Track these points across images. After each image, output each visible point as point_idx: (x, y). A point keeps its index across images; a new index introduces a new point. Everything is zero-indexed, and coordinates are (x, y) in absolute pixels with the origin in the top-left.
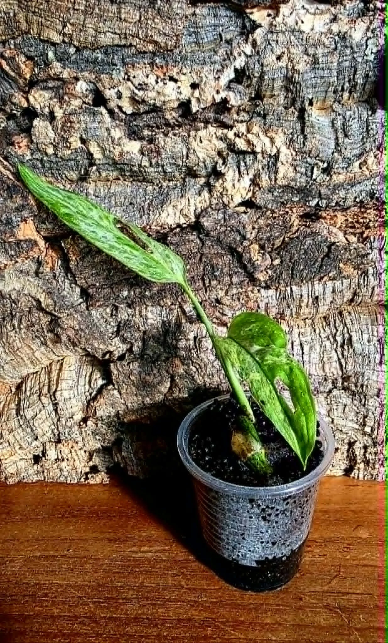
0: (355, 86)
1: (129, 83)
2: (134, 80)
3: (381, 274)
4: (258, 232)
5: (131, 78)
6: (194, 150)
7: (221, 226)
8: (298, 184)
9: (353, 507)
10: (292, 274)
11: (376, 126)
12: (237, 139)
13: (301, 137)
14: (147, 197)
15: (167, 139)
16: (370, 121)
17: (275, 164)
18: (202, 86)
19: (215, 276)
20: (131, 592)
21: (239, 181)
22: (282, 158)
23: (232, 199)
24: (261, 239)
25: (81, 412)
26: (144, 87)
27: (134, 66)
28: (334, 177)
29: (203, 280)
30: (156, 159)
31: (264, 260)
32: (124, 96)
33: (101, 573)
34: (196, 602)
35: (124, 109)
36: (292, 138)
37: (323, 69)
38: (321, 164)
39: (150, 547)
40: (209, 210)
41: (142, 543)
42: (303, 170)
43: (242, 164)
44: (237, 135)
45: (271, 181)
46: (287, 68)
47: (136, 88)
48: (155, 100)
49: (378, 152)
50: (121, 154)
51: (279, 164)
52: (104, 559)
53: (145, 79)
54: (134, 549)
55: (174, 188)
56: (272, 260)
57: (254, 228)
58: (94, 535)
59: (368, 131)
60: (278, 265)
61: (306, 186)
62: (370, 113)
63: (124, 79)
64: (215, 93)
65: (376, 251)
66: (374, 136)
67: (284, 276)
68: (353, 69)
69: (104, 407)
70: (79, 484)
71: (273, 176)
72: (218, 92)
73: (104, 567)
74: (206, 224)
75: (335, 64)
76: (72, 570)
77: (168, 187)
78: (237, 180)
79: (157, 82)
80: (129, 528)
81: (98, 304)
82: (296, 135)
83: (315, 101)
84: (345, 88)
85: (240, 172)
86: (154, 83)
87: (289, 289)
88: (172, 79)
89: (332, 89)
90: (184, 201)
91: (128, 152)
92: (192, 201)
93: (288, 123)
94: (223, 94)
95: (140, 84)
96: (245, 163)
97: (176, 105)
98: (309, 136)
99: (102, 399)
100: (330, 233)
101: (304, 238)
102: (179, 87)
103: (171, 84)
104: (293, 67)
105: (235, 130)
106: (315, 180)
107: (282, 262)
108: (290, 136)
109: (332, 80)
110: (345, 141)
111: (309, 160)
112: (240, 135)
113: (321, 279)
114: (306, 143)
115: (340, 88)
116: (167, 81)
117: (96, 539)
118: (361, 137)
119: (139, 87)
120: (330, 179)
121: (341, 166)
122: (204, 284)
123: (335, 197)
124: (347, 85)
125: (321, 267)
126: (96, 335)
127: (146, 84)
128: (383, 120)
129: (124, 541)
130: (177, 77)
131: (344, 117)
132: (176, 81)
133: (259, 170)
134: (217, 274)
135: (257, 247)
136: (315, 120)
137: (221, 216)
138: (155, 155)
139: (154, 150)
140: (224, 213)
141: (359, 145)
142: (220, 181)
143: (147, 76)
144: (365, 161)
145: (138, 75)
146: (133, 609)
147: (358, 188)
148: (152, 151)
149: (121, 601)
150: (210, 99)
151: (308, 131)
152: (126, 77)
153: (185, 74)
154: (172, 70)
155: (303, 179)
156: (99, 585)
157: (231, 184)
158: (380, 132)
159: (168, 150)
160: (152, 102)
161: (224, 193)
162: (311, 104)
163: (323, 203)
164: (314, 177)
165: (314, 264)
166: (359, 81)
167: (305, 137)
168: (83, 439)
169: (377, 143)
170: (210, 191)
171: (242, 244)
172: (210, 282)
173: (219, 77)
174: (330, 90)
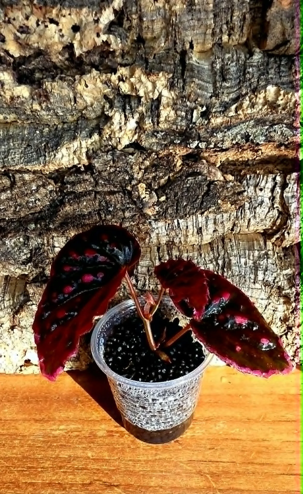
0: (232, 29)
1: (10, 26)
2: (14, 22)
3: (255, 208)
4: (145, 172)
5: (12, 21)
6: (81, 94)
7: (111, 167)
8: (179, 127)
9: (230, 392)
10: (177, 209)
11: (253, 70)
12: (121, 83)
13: (181, 81)
14: (44, 139)
15: (55, 84)
16: (247, 64)
17: (158, 108)
18: (82, 29)
19: (110, 211)
20: (49, 463)
21: (125, 124)
22: (164, 101)
23: (120, 142)
24: (148, 179)
25: (9, 321)
26: (25, 29)
27: (12, 7)
28: (212, 120)
29: (99, 214)
30: (45, 104)
31: (151, 198)
32: (7, 39)
33: (26, 448)
34: (98, 470)
35: (11, 52)
36: (173, 82)
37: (200, 11)
38: (200, 108)
39: (67, 425)
40: (99, 152)
41: (61, 422)
42: (183, 114)
43: (128, 107)
44: (121, 79)
45: (154, 125)
46: (165, 10)
47: (18, 31)
48: (38, 43)
49: (253, 96)
50: (12, 98)
51: (161, 108)
52: (30, 435)
53: (26, 22)
54: (54, 427)
55: (68, 130)
56: (158, 198)
57: (140, 169)
58: (24, 416)
59: (244, 74)
60: (164, 201)
61: (186, 129)
62: (248, 56)
63: (4, 22)
64: (95, 36)
65: (252, 188)
66: (250, 79)
67: (170, 211)
68: (230, 11)
69: (26, 318)
70: (15, 375)
71: (155, 120)
72: (98, 35)
73: (30, 442)
74: (97, 165)
75: (211, 5)
76: (4, 445)
77: (63, 128)
78: (123, 123)
79: (38, 25)
80: (52, 411)
81: (9, 235)
82: (176, 79)
83: (195, 43)
84: (224, 30)
85: (125, 116)
86: (35, 25)
87: (176, 221)
88: (52, 21)
89: (209, 31)
90: (76, 144)
91: (18, 97)
92: (84, 144)
93: (169, 67)
94: (104, 37)
95: (21, 27)
96: (131, 106)
97: (60, 47)
98: (188, 80)
99: (23, 312)
100: (209, 172)
101: (187, 177)
102: (61, 30)
103: (52, 27)
104: (170, 9)
105: (118, 74)
106: (195, 123)
107: (167, 199)
108: (171, 80)
109: (209, 23)
110: (223, 85)
111: (188, 103)
112: (124, 79)
113: (202, 213)
114: (185, 87)
115: (218, 30)
116: (48, 23)
117: (24, 420)
118: (238, 81)
119: (21, 30)
120: (209, 123)
121: (219, 110)
122: (101, 218)
123: (214, 139)
124: (225, 27)
125: (202, 203)
126: (11, 262)
127: (28, 27)
128: (259, 63)
129: (48, 421)
130: (57, 19)
131: (223, 60)
132: (57, 24)
133: (143, 114)
134: (111, 209)
135: (144, 185)
136: (195, 63)
137: (110, 157)
138: (44, 99)
139: (42, 94)
140: (113, 155)
141: (235, 89)
142: (109, 124)
143: (27, 18)
144: (241, 105)
145: (18, 17)
146: (48, 477)
147: (235, 131)
148: (40, 96)
149: (40, 470)
150: (91, 42)
151: (188, 74)
152: (7, 19)
153: (64, 16)
154: (51, 12)
155: (184, 123)
156: (24, 457)
157: (118, 127)
158: (256, 75)
159: (56, 94)
160: (36, 45)
161: (112, 136)
162: (192, 47)
163: (203, 145)
164: (194, 120)
165: (196, 201)
166: (236, 23)
167: (184, 81)
168: (13, 343)
169: (252, 87)
170: (100, 134)
171: (131, 183)
172: (105, 216)
173: (98, 19)
174: (208, 32)
